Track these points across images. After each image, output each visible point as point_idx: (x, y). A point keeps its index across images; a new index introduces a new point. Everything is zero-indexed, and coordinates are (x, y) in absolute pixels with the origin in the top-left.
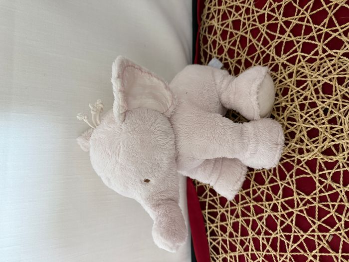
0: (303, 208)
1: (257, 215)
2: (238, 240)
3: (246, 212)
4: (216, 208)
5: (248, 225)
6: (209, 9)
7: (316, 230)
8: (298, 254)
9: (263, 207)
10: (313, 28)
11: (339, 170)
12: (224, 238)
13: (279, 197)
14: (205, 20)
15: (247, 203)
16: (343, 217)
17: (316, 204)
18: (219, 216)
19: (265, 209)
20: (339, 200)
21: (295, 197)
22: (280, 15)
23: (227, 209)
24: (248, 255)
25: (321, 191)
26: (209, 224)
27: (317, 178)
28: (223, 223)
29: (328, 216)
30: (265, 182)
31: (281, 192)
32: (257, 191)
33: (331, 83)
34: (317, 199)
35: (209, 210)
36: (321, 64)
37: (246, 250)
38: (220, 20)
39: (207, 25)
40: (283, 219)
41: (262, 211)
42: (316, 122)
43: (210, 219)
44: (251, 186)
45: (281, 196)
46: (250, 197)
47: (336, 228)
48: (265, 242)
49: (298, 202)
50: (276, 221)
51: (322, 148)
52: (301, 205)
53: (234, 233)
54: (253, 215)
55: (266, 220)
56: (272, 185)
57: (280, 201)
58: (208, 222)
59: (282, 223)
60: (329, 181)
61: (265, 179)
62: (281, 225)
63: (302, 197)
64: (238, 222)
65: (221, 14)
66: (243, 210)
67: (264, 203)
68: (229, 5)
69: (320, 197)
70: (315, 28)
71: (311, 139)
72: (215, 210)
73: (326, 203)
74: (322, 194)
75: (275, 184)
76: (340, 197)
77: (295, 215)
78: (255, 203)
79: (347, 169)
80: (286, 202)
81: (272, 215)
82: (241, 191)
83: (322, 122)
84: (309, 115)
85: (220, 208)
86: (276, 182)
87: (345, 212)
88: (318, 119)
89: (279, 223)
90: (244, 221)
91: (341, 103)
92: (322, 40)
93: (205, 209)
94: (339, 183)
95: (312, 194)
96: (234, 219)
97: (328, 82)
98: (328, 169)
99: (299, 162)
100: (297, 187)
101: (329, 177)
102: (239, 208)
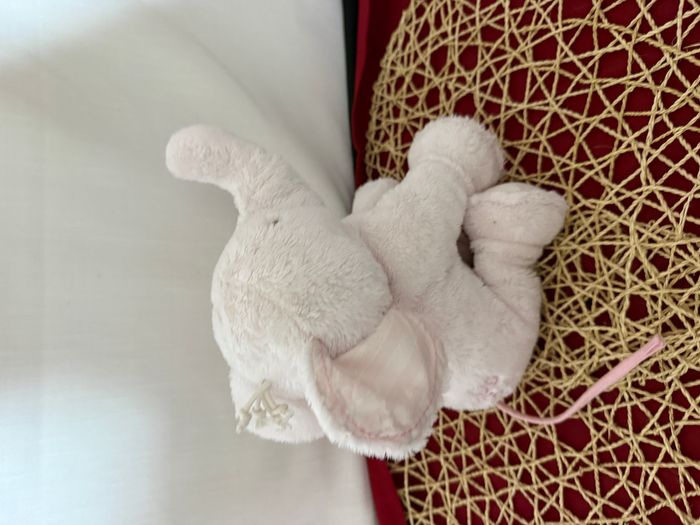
0: (574, 475)
1: (496, 491)
3: (477, 486)
4: (423, 483)
5: (483, 511)
6: (378, 122)
7: (600, 515)
9: (504, 477)
11: (623, 405)
13: (531, 456)
14: (374, 142)
15: (476, 469)
16: (640, 488)
17: (594, 467)
18: (429, 498)
19: (509, 481)
20: (630, 458)
21: (558, 455)
23: (443, 483)
25: (599, 444)
26: (413, 514)
27: (591, 420)
28: (439, 511)
29: (617, 487)
30: (504, 429)
31: (532, 447)
32: (493, 446)
33: (592, 254)
34: (595, 458)
35: (411, 488)
36: (575, 221)
38: (399, 141)
39: (376, 150)
40: (541, 498)
41: (504, 484)
42: (577, 322)
43: (413, 505)
44: (481, 437)
45: (534, 455)
46: (481, 458)
47: (631, 509)
49: (563, 465)
50: (530, 501)
51: (591, 366)
52: (570, 469)
54: (490, 491)
55: (514, 499)
56: (517, 434)
57: (533, 465)
58: (410, 510)
59: (542, 504)
60: (610, 426)
61: (504, 425)
62: (540, 509)
63: (569, 455)
64: (465, 507)
65: (400, 131)
66: (472, 483)
68: (413, 117)
69: (600, 455)
70: (558, 161)
71: (573, 350)
72: (421, 487)
73: (610, 465)
74: (602, 449)
75: (522, 432)
76: (631, 453)
77: (561, 489)
78: (491, 470)
79: (636, 402)
80: (544, 465)
81: (522, 490)
82: (465, 448)
83: (586, 321)
84: (561, 309)
85: (430, 482)
86: (523, 428)
87: (642, 479)
88: (579, 316)
89: (535, 506)
90: (475, 505)
91: (610, 289)
92: (570, 182)
93: (402, 486)
94: (627, 428)
95: (586, 449)
96: (458, 502)
97: (587, 252)
98: (606, 403)
99: (558, 392)
100: (560, 438)
101: (610, 418)
102: (464, 480)
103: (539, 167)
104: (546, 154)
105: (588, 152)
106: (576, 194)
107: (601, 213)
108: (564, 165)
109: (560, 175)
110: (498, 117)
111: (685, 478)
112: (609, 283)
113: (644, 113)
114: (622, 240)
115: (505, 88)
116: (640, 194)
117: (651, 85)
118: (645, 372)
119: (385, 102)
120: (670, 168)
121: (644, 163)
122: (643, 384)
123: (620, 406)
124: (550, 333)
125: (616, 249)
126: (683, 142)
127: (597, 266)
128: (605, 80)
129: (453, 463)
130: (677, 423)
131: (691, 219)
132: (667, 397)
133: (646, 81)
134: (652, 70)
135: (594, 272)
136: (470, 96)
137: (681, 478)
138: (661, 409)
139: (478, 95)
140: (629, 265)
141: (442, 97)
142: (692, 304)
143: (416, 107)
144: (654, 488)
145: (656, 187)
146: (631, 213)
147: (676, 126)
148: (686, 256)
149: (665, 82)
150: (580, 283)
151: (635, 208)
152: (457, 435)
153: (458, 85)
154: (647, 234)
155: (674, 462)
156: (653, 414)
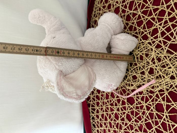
0: (130, 111)
2: (103, 122)
3: (107, 110)
4: (95, 107)
5: (108, 116)
6: (95, 12)
7: (134, 121)
8: (127, 131)
9: (113, 109)
10: (137, 28)
11: (144, 95)
12: (98, 121)
13: (120, 105)
14: (93, 17)
15: (107, 106)
16: (144, 116)
17: (134, 110)
18: (96, 111)
19: (114, 110)
21: (126, 105)
22: (124, 19)
23: (99, 108)
24: (107, 129)
25: (137, 104)
26: (91, 114)
27: (135, 98)
28: (98, 114)
29: (139, 115)
30: (115, 97)
31: (121, 102)
32: (112, 101)
33: (143, 55)
34: (135, 107)
35: (92, 108)
36: (140, 45)
37: (106, 127)
39: (94, 20)
40: (121, 115)
41: (113, 110)
42: (136, 73)
43: (92, 112)
44: (109, 98)
45: (121, 104)
46: (109, 103)
47: (141, 121)
48: (114, 124)
49: (127, 108)
50: (119, 115)
51: (137, 84)
52: (129, 109)
53: (102, 119)
54: (110, 111)
55: (115, 114)
56: (117, 99)
57: (120, 107)
58: (91, 113)
59: (121, 116)
60: (140, 100)
61: (115, 96)
62: (120, 117)
63: (129, 106)
64: (104, 114)
66: (106, 109)
67: (114, 107)
68: (104, 11)
69: (136, 107)
70: (138, 28)
71: (134, 80)
72: (94, 108)
73: (138, 110)
74: (137, 106)
75: (119, 98)
76: (144, 108)
77: (126, 114)
78: (110, 106)
79: (147, 95)
80: (123, 107)
81: (117, 112)
82: (105, 100)
83: (138, 73)
84: (133, 69)
85: (96, 107)
86: (119, 97)
87: (145, 114)
88: (137, 71)
89: (119, 116)
90: (106, 114)
91: (146, 65)
92: (140, 35)
93: (90, 107)
94: (144, 101)
95: (133, 105)
96: (102, 113)
97: (142, 55)
98: (140, 94)
99: (129, 90)
100: (127, 101)
101: (140, 98)
102: (104, 108)
103: (133, 29)
104: (135, 26)
105: (146, 27)
106: (141, 38)
107: (147, 44)
108: (140, 30)
109: (138, 32)
110: (125, 14)
111: (155, 116)
112: (145, 64)
113: (162, 17)
114: (151, 52)
115: (128, 6)
116: (157, 40)
117: (166, 9)
118: (150, 88)
119: (97, 6)
120: (166, 34)
121: (160, 32)
122: (149, 91)
123: (143, 96)
124: (129, 74)
125: (149, 54)
126: (171, 27)
127: (144, 59)
128: (154, 6)
129: (102, 103)
130: (156, 102)
131: (169, 49)
132: (155, 95)
133: (165, 8)
134: (167, 5)
135: (143, 60)
136: (119, 7)
137: (154, 116)
138: (153, 98)
139: (121, 7)
140: (151, 59)
141: (112, 7)
142: (165, 72)
143: (105, 9)
144: (147, 117)
145: (161, 39)
146: (154, 45)
147: (170, 22)
148: (166, 59)
149: (169, 9)
150: (139, 62)
151: (155, 44)
152: (104, 97)
153: (116, 4)
154: (157, 52)
155: (153, 112)
156: (151, 99)
